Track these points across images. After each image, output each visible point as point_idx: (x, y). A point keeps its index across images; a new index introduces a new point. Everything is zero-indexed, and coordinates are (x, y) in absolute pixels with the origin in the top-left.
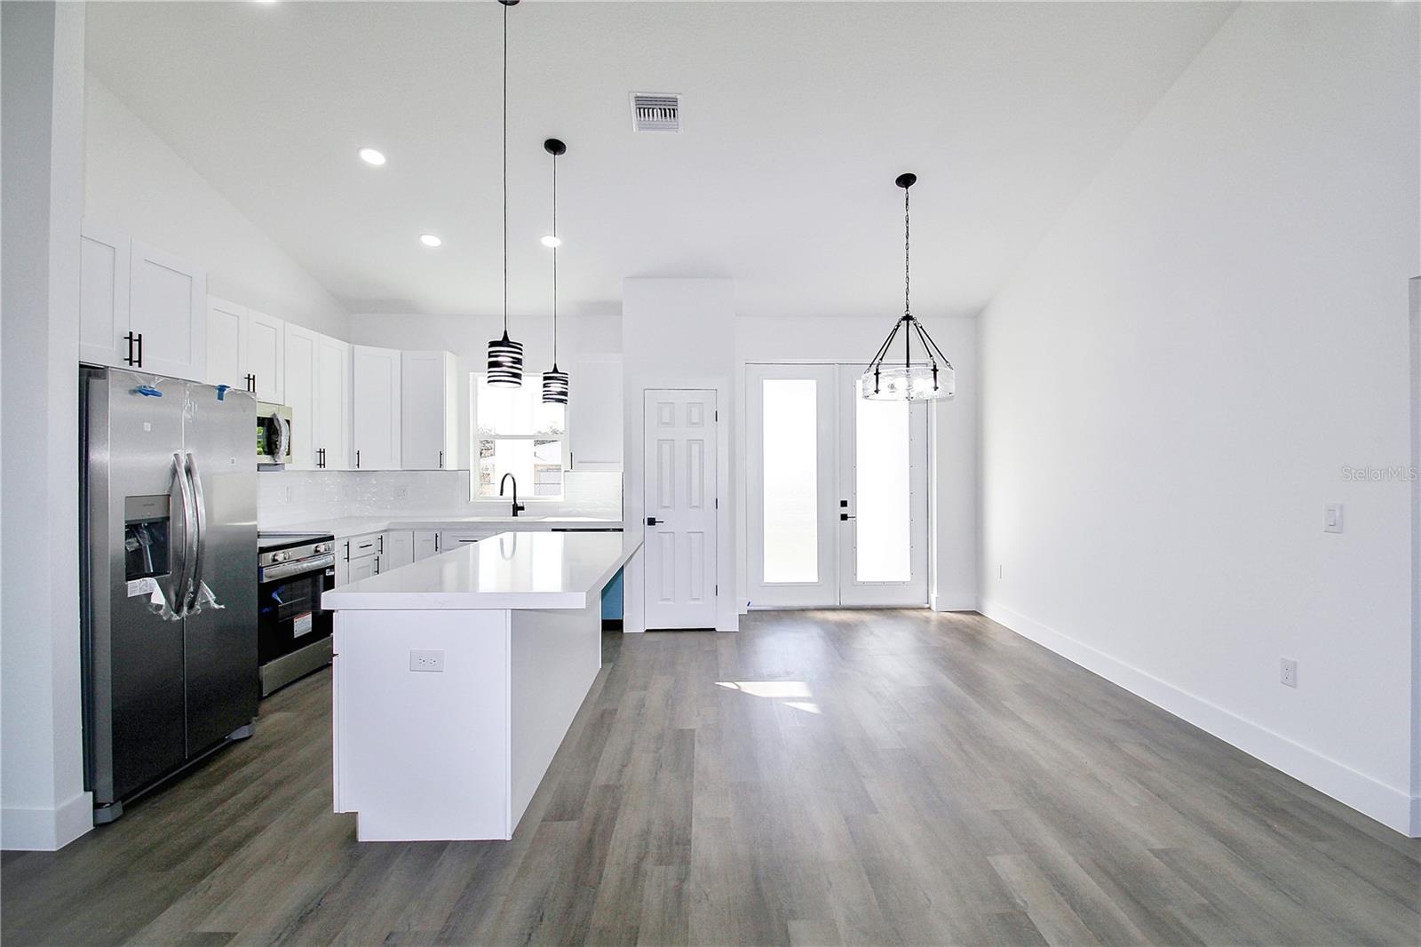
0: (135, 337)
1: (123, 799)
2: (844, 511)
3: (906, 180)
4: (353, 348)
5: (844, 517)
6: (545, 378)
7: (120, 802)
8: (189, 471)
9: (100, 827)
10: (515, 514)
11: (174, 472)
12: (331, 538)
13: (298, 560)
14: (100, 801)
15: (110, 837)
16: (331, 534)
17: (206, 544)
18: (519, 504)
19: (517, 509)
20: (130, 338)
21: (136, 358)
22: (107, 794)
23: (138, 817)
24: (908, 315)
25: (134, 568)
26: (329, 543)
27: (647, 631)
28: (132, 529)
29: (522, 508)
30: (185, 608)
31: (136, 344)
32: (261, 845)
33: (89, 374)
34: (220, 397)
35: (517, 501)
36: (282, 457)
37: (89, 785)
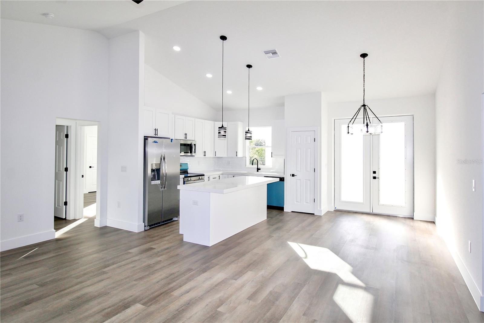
0: (156, 129)
1: (150, 226)
2: (374, 175)
3: (364, 56)
4: (215, 123)
5: (375, 178)
6: (246, 133)
7: (149, 226)
8: (164, 159)
9: (145, 230)
10: (258, 171)
11: (161, 159)
12: (204, 175)
13: (194, 180)
14: (146, 225)
15: (146, 232)
16: (204, 174)
17: (167, 174)
18: (259, 168)
19: (258, 169)
20: (155, 130)
21: (156, 134)
22: (146, 224)
23: (152, 230)
24: (364, 104)
25: (153, 179)
26: (203, 176)
27: (292, 212)
28: (153, 170)
29: (260, 169)
30: (163, 188)
31: (156, 131)
32: (166, 238)
33: (146, 139)
34: (171, 142)
35: (258, 167)
36: (193, 154)
37: (144, 222)
